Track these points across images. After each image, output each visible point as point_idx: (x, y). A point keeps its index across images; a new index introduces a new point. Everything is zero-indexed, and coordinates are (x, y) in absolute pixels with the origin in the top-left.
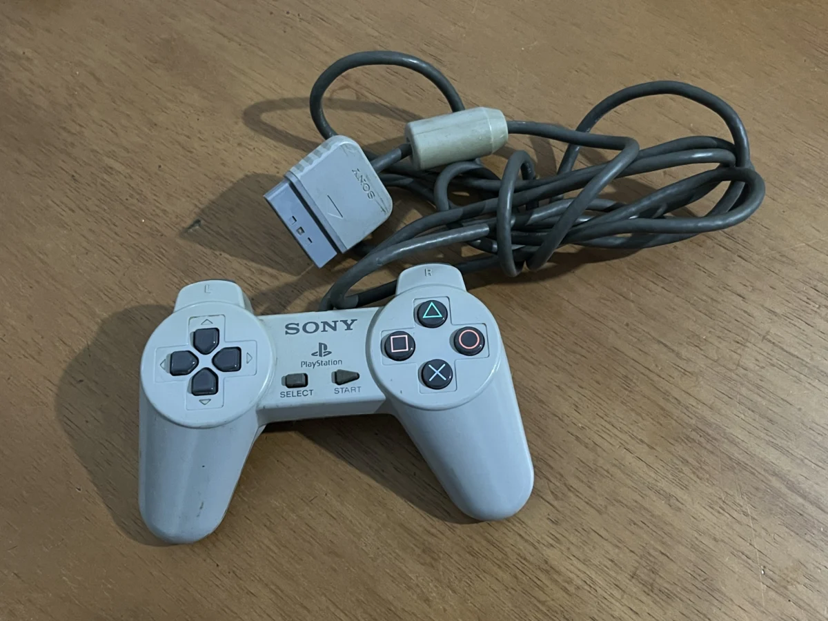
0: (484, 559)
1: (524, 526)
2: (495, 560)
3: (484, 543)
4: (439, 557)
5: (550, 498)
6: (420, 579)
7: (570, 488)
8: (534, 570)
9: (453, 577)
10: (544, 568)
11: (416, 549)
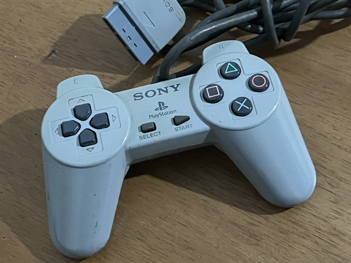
0: (292, 234)
1: (315, 208)
2: (300, 234)
3: (290, 224)
4: (262, 239)
5: (328, 187)
6: (251, 255)
7: (341, 179)
8: (327, 235)
9: (274, 249)
10: (334, 233)
11: (244, 236)
